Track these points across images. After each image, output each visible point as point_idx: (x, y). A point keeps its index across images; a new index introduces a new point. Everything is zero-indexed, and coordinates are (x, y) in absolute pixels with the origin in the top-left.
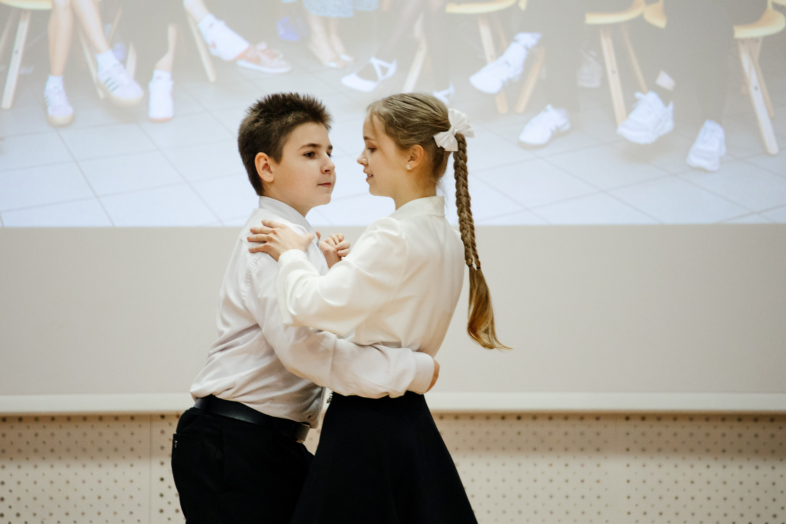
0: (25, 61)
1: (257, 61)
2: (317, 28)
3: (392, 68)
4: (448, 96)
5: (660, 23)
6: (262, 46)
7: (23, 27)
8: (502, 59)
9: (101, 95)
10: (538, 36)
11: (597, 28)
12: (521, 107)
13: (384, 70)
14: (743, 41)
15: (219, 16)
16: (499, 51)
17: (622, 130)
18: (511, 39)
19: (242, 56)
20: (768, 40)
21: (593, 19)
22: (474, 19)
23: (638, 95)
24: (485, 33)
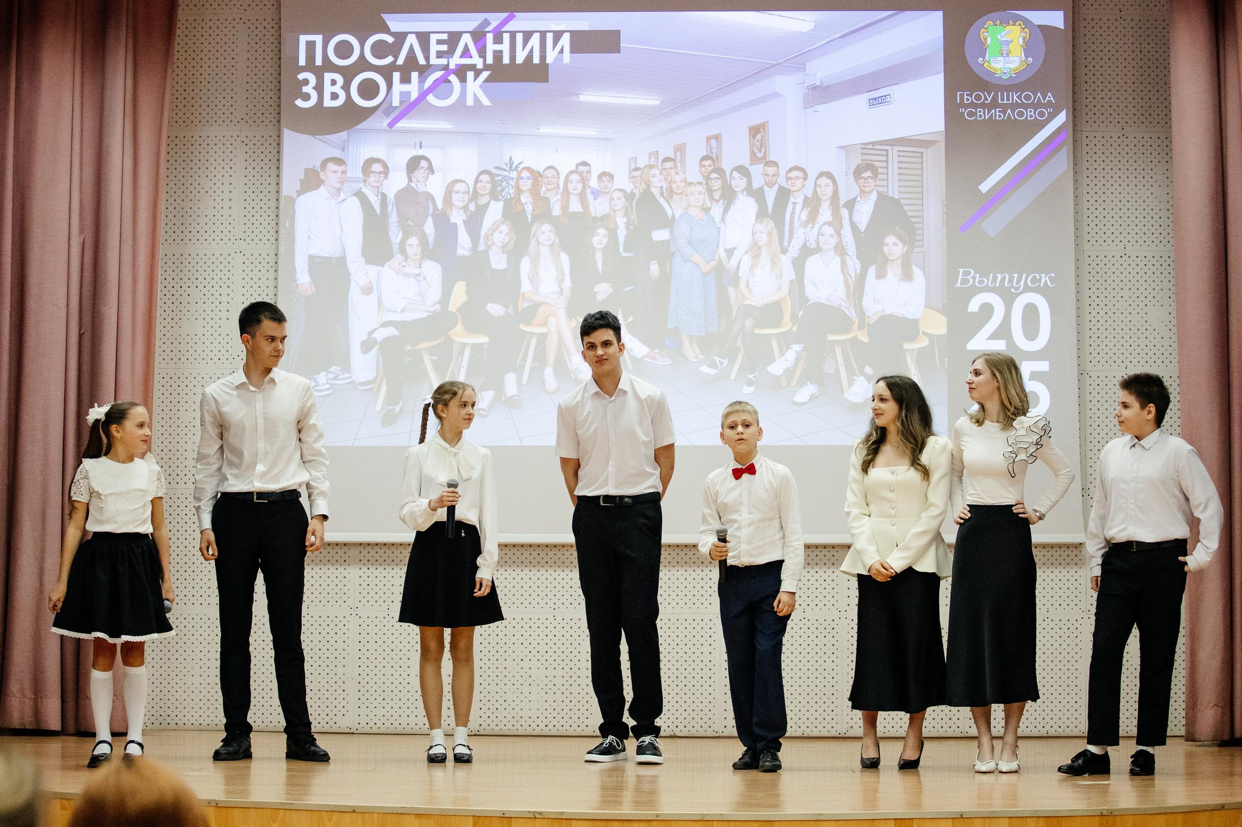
0: (534, 360)
1: (654, 358)
2: (686, 341)
3: (726, 362)
4: (755, 377)
5: (866, 340)
6: (657, 351)
7: (534, 342)
8: (784, 358)
9: (573, 377)
10: (802, 346)
11: (833, 342)
12: (794, 384)
13: (721, 363)
14: (908, 350)
15: (634, 335)
16: (782, 354)
17: (846, 396)
18: (788, 347)
19: (646, 356)
20: (919, 349)
21: (831, 337)
22: (768, 336)
23: (855, 377)
24: (774, 343)
